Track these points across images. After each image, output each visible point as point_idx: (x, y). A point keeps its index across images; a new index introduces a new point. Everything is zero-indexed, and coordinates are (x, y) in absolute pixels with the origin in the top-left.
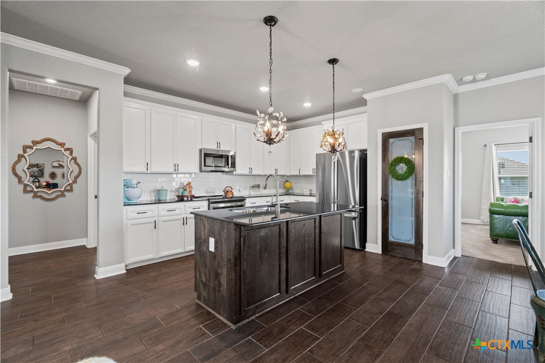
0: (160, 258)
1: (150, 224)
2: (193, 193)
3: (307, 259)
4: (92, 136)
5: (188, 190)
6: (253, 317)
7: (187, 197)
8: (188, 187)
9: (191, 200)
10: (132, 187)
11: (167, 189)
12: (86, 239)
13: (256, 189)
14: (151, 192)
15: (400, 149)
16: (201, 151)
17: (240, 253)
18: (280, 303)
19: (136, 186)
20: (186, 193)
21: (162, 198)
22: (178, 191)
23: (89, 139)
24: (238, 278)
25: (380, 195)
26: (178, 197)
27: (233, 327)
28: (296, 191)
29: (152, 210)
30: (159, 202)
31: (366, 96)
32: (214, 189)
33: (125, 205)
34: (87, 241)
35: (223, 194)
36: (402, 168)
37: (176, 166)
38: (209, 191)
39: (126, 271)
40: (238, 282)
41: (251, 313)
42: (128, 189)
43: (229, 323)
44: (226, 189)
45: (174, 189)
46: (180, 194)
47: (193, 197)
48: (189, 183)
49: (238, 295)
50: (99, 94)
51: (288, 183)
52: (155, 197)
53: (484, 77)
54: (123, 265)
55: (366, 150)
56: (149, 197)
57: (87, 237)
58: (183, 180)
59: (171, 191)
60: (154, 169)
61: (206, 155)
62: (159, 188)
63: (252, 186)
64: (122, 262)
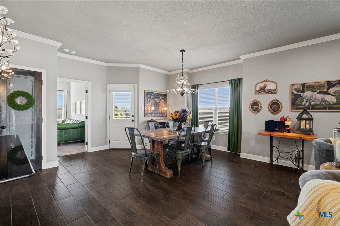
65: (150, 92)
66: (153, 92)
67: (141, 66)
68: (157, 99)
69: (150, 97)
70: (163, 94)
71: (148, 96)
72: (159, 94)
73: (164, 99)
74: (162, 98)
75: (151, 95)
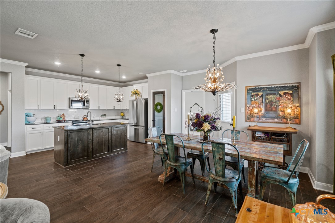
0: (45, 149)
1: (39, 134)
2: (65, 119)
3: (103, 145)
4: (9, 91)
5: (63, 118)
6: (74, 165)
7: (62, 121)
8: (63, 116)
9: (65, 122)
10: (31, 117)
11: (50, 117)
12: (6, 143)
13: (104, 116)
14: (42, 118)
15: (159, 99)
16: (69, 98)
17: (67, 141)
18: (88, 161)
19: (32, 116)
20: (61, 119)
21: (48, 121)
22: (57, 118)
23: (8, 92)
24: (66, 149)
25: (152, 119)
26: (57, 121)
27: (64, 167)
28: (127, 117)
29: (41, 127)
30: (46, 123)
31: (147, 75)
32: (79, 117)
33: (25, 125)
34: (7, 144)
35: (82, 119)
36: (159, 107)
37: (55, 106)
38: (76, 117)
39: (26, 155)
40: (66, 151)
41: (73, 163)
42: (28, 117)
43: (63, 166)
44: (84, 117)
45: (55, 117)
46: (58, 119)
47: (65, 120)
48: (63, 114)
49: (66, 156)
50: (12, 75)
51: (122, 113)
52: (44, 121)
53: (186, 71)
54: (24, 152)
55: (147, 99)
56: (41, 121)
57: (7, 142)
58: (60, 113)
59: (54, 118)
60: (42, 107)
61: (72, 101)
62: (46, 116)
63: (101, 115)
64: (24, 150)
65: (255, 89)
66: (262, 87)
67: (237, 58)
68: (271, 96)
69: (257, 95)
70: (288, 85)
71: (253, 94)
72: (277, 87)
73: (291, 94)
74: (285, 94)
75: (258, 91)
